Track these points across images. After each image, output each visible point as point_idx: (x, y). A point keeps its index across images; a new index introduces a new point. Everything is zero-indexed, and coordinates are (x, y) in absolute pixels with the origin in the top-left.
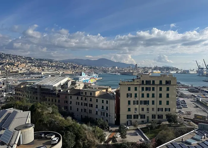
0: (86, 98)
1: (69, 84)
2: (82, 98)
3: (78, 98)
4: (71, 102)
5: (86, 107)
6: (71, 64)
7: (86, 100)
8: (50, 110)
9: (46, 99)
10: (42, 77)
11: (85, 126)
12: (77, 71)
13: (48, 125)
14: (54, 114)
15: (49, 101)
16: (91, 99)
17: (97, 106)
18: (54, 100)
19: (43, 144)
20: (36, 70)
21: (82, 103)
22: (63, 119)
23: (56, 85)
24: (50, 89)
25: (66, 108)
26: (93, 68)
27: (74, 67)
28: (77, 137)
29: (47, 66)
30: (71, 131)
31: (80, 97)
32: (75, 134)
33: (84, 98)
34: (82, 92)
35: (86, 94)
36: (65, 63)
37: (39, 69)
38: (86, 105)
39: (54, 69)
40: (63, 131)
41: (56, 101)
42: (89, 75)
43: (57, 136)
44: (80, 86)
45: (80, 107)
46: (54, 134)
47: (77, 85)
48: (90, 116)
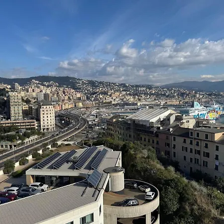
0: (198, 142)
1: (172, 119)
2: (191, 141)
3: (185, 141)
4: (174, 145)
5: (197, 156)
6: (178, 90)
7: (197, 145)
8: (145, 153)
9: (141, 138)
10: (138, 109)
11: (194, 183)
12: (186, 100)
13: (142, 173)
14: (150, 159)
15: (145, 140)
16: (206, 145)
17: (217, 156)
18: (151, 141)
19: (135, 196)
20: (131, 99)
21: (191, 149)
22: (163, 168)
23: (154, 120)
24: (145, 126)
25: (167, 153)
26: (215, 95)
27: (182, 94)
28: (182, 199)
29: (145, 94)
30: (172, 188)
31: (188, 141)
32: (180, 193)
33: (194, 142)
34: (192, 133)
35: (198, 136)
36: (168, 89)
37: (135, 98)
38: (199, 152)
39: (153, 97)
40: (161, 185)
41: (153, 142)
42: (207, 107)
43: (153, 190)
44: (189, 123)
45: (189, 155)
46: (150, 187)
47: (184, 121)
48: (204, 170)
